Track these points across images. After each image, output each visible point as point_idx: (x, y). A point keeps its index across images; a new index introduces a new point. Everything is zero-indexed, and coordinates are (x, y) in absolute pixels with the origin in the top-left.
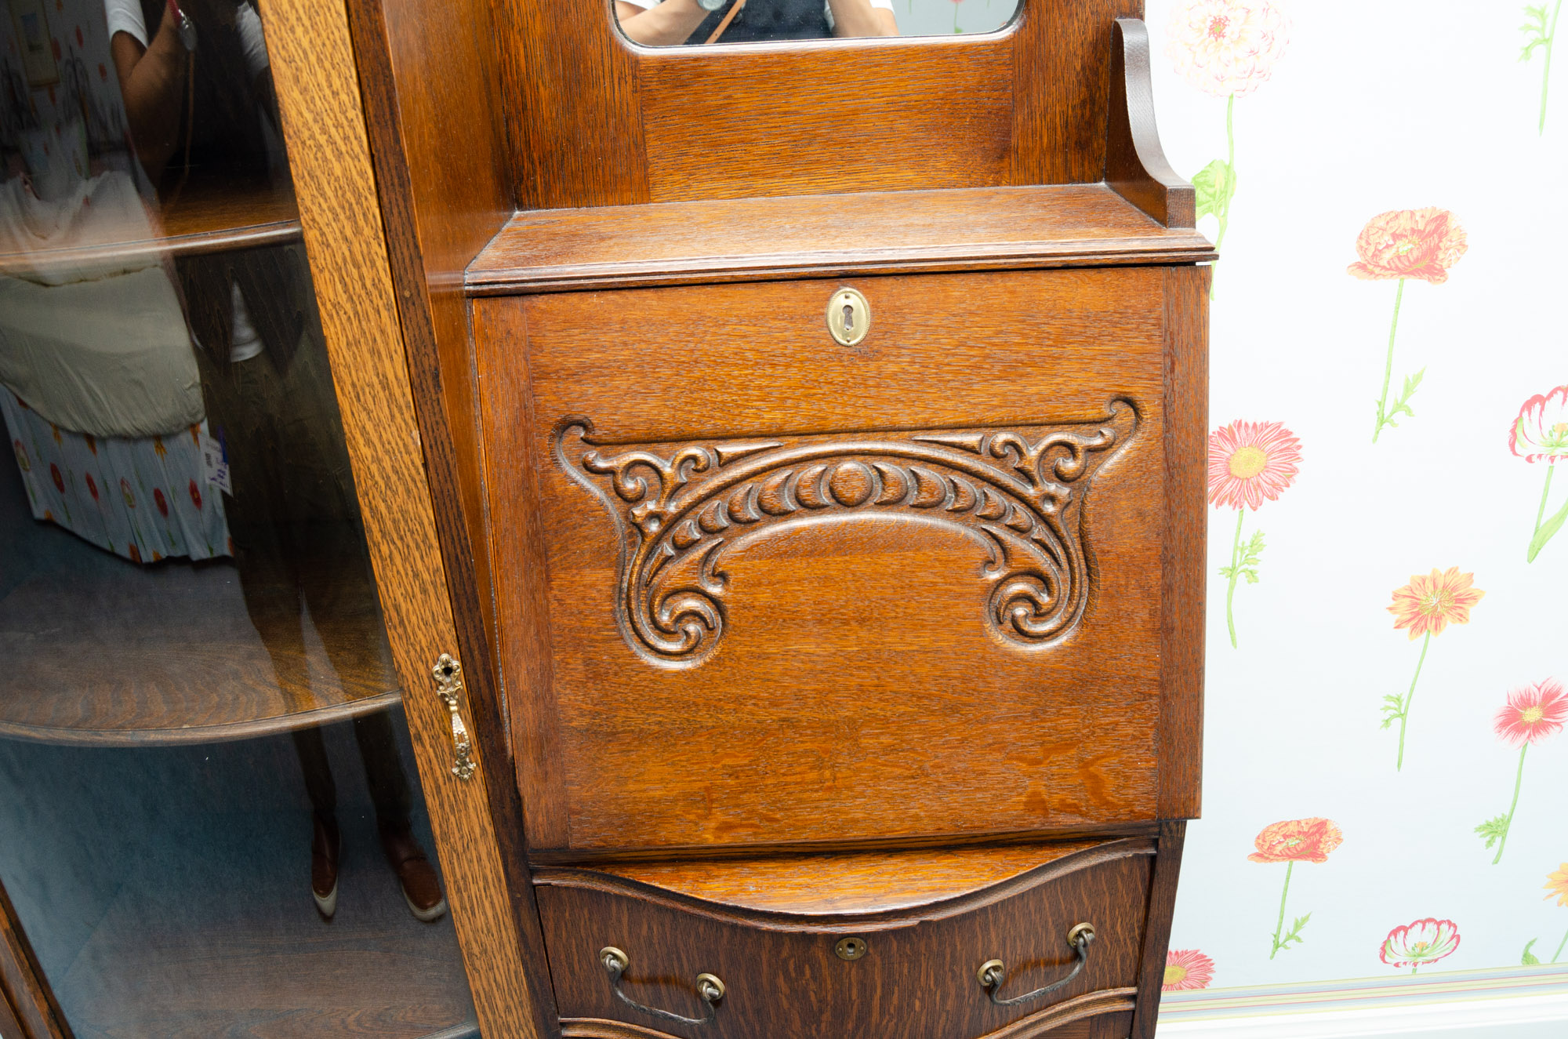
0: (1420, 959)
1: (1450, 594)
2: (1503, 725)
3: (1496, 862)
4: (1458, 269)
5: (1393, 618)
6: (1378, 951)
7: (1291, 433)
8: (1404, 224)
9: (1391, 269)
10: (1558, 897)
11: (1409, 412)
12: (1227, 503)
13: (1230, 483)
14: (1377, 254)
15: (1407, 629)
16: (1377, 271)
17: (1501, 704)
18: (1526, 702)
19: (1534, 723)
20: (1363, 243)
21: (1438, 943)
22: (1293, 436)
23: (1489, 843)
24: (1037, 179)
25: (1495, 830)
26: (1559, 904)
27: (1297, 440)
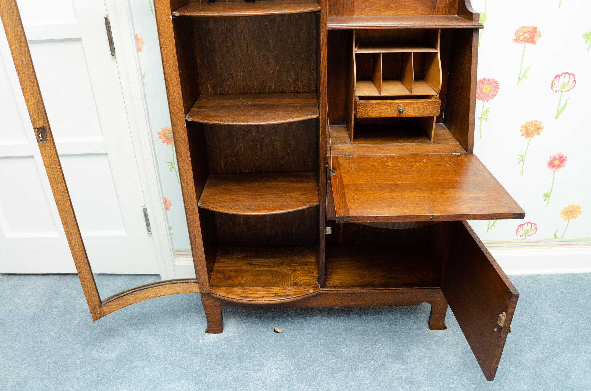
0: (527, 235)
1: (536, 127)
2: (549, 165)
3: (547, 206)
4: (539, 41)
5: (521, 133)
6: (515, 232)
7: (497, 82)
8: (526, 29)
9: (523, 41)
10: (563, 217)
11: (526, 77)
12: (481, 99)
13: (481, 95)
14: (519, 37)
15: (525, 136)
16: (519, 41)
17: (548, 159)
18: (555, 159)
19: (557, 165)
20: (516, 34)
21: (531, 230)
22: (498, 83)
23: (545, 200)
24: (442, 14)
25: (547, 196)
26: (564, 220)
27: (498, 84)
